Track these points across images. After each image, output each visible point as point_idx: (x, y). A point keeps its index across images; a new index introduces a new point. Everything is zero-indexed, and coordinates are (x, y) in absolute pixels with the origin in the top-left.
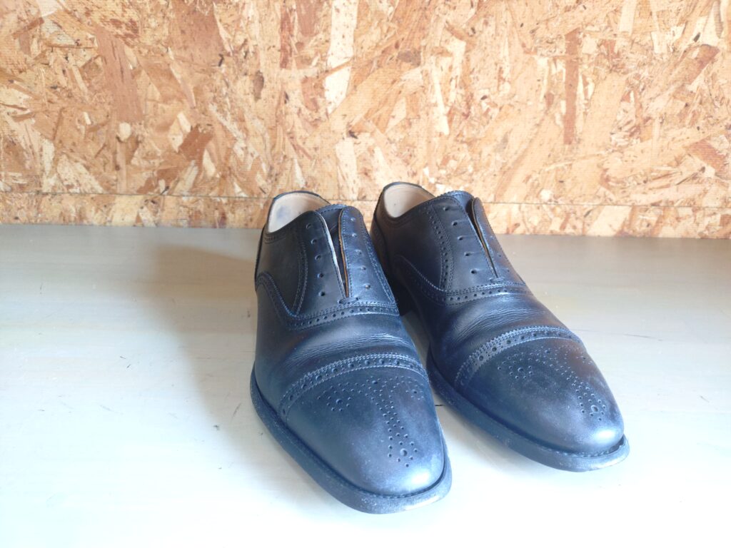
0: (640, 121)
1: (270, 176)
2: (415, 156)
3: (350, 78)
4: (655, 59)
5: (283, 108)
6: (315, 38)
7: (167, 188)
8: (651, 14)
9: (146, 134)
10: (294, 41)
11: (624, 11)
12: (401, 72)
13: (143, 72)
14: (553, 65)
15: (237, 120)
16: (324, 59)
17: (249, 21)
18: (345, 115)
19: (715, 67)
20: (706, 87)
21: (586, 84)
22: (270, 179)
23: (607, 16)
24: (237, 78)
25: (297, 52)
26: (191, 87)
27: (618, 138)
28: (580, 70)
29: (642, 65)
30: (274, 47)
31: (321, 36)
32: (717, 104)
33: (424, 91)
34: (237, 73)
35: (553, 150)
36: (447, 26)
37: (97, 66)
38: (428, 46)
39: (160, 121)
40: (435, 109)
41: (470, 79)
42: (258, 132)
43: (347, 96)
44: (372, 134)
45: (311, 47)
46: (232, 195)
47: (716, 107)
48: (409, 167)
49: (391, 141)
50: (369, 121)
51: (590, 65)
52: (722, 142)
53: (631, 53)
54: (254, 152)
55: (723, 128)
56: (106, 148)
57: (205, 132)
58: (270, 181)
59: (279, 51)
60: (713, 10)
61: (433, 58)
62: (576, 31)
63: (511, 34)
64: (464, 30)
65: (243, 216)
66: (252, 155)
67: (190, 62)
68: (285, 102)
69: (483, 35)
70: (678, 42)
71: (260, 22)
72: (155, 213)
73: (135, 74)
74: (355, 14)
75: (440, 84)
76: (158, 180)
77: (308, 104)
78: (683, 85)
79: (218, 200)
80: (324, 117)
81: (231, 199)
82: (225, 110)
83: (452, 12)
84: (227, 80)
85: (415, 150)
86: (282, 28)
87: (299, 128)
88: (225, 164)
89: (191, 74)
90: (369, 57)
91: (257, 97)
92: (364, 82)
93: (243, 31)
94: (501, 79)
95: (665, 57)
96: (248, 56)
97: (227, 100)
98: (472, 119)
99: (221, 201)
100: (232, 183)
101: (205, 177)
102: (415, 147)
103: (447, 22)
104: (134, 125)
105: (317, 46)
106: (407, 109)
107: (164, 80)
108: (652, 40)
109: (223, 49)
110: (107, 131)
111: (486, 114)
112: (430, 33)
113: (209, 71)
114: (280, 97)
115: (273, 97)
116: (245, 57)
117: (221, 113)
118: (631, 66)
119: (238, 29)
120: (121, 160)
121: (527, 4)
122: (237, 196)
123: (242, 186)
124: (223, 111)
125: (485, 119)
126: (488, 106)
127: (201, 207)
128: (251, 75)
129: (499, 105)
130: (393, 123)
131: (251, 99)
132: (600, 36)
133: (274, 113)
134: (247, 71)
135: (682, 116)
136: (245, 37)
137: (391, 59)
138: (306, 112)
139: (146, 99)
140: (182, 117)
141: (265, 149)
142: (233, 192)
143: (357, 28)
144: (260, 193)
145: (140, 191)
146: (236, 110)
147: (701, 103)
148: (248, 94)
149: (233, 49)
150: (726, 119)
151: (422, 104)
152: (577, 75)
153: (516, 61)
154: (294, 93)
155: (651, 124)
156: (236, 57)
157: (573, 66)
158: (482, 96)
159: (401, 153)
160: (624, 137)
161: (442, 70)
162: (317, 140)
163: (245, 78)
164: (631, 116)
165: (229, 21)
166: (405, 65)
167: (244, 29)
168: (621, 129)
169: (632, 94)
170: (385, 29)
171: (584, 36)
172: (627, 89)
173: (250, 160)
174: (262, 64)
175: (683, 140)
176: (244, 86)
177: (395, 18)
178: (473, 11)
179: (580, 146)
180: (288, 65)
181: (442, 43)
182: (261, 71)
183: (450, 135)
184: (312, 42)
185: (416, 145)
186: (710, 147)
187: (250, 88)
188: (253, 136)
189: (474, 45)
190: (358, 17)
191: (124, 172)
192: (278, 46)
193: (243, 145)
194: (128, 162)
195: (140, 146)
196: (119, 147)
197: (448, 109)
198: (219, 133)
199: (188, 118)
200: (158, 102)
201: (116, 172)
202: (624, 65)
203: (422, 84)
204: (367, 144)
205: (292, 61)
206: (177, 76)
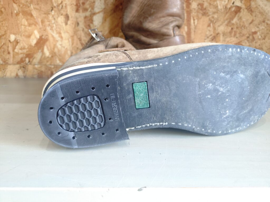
4: (219, 11)
7: (29, 61)
9: (21, 39)
13: (21, 14)
19: (241, 14)
20: (238, 22)
21: (194, 20)
24: (58, 16)
26: (40, 20)
28: (192, 15)
30: (73, 4)
32: (243, 28)
37: (2, 11)
39: (27, 34)
46: (56, 64)
47: (243, 29)
51: (195, 13)
53: (211, 8)
55: (246, 38)
56: (4, 45)
57: (45, 38)
59: (75, 6)
67: (39, 10)
72: (24, 72)
73: (17, 14)
76: (26, 57)
84: (54, 17)
89: (40, 15)
91: (66, 24)
95: (223, 10)
97: (54, 25)
101: (45, 57)
104: (16, 35)
105: (90, 4)
107: (29, 17)
108: (217, 4)
110: (5, 38)
113: (47, 13)
116: (62, 8)
118: (211, 14)
120: (10, 49)
127: (43, 69)
131: (64, 24)
132: (198, 2)
135: (230, 33)
139: (21, 25)
140: (36, 32)
145: (18, 63)
147: (237, 28)
152: (190, 17)
163: (61, 16)
169: (211, 24)
172: (209, 22)
173: (63, 50)
176: (61, 19)
191: (12, 55)
194: (13, 51)
195: (19, 44)
196: (10, 45)
198: (51, 39)
199: (39, 32)
200: (26, 26)
201: (8, 55)
206: (34, 15)
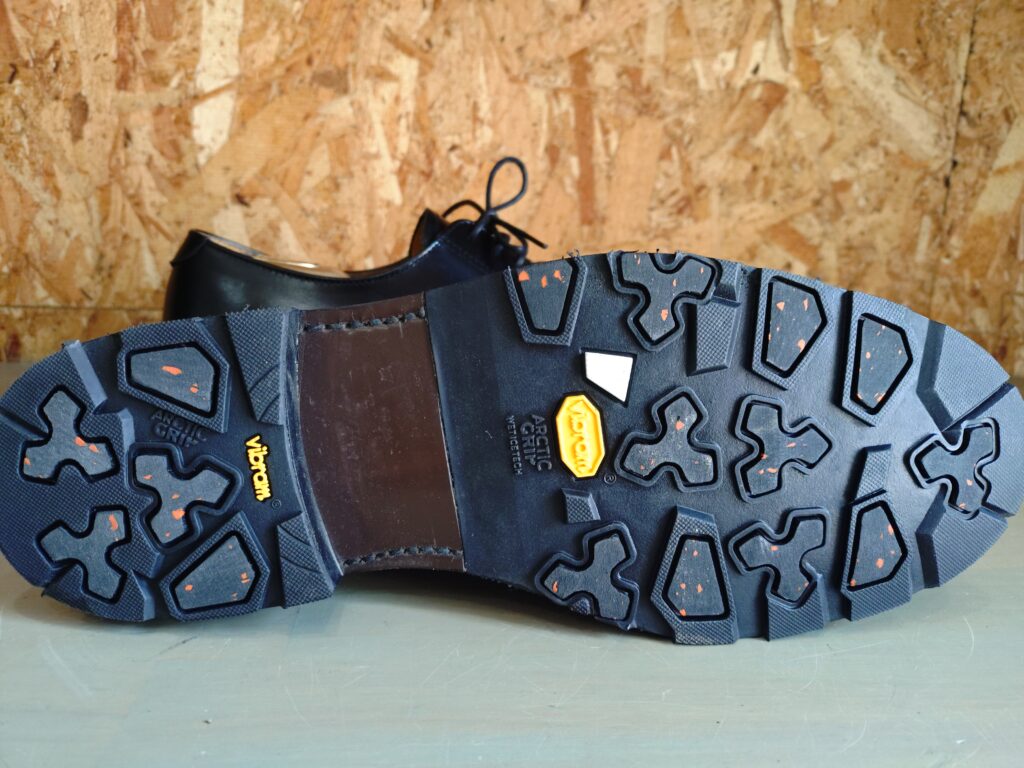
0: (691, 191)
1: (99, 269)
2: (349, 238)
3: (235, 108)
5: (121, 154)
6: (174, 44)
8: (688, 32)
10: (138, 48)
11: (651, 26)
12: (318, 103)
14: (554, 102)
15: (40, 174)
16: (190, 77)
17: (61, 13)
18: (227, 169)
22: (99, 274)
23: (627, 32)
25: (145, 65)
27: (660, 218)
29: (683, 106)
31: (184, 41)
33: (357, 135)
34: (40, 95)
35: (565, 234)
36: (388, 34)
38: (359, 66)
40: (375, 163)
41: (430, 119)
42: (78, 195)
43: (232, 137)
44: (275, 200)
45: (170, 56)
48: (340, 257)
49: (306, 213)
50: (269, 179)
52: (810, 225)
54: (71, 229)
58: (98, 278)
60: (773, 33)
61: (368, 83)
62: (583, 52)
63: (486, 52)
64: (415, 42)
65: (51, 340)
66: (67, 233)
68: (126, 145)
69: (445, 52)
70: (731, 74)
71: (81, 15)
74: (240, 9)
75: (383, 123)
77: (166, 150)
78: (745, 141)
79: (6, 311)
80: (192, 171)
81: (29, 311)
82: (20, 155)
83: (393, 15)
85: (349, 228)
86: (119, 27)
87: (151, 189)
88: (19, 250)
90: (266, 77)
92: (259, 117)
93: (51, 28)
94: (476, 119)
96: (59, 69)
98: (436, 180)
99: (11, 314)
100: (31, 281)
102: (347, 224)
103: (387, 29)
106: (331, 161)
109: (17, 55)
111: (458, 173)
112: (362, 45)
114: (116, 137)
115: (104, 136)
117: (12, 161)
119: (44, 24)
121: (507, 8)
122: (41, 304)
123: (49, 285)
124: (17, 158)
125: (457, 182)
126: (460, 162)
128: (66, 100)
129: (477, 161)
130: (309, 183)
133: (106, 162)
134: (60, 92)
136: (56, 38)
137: (301, 81)
138: (160, 162)
141: (91, 223)
142: (33, 296)
143: (244, 31)
144: (81, 300)
146: (39, 156)
148: (61, 131)
149: (33, 53)
150: (810, 190)
151: (355, 155)
153: (498, 92)
154: (140, 129)
155: (706, 196)
156: (40, 68)
157: (584, 103)
158: (449, 146)
159: (326, 233)
160: (670, 214)
161: (383, 100)
162: (181, 209)
164: (677, 184)
165: (29, 10)
166: (324, 92)
167: (54, 24)
168: (662, 202)
170: (289, 33)
171: (596, 59)
174: (85, 81)
175: (753, 221)
177: (305, 19)
178: (426, 14)
179: (606, 228)
180: (130, 86)
181: (382, 62)
182: (84, 93)
183: (403, 205)
184: (171, 49)
185: (349, 219)
186: (794, 232)
187: (63, 121)
188: (70, 201)
189: (431, 66)
190: (245, 15)
192: (113, 53)
193: (52, 216)
197: (397, 164)
202: (657, 106)
203: (353, 121)
204: (266, 216)
205: (136, 79)
